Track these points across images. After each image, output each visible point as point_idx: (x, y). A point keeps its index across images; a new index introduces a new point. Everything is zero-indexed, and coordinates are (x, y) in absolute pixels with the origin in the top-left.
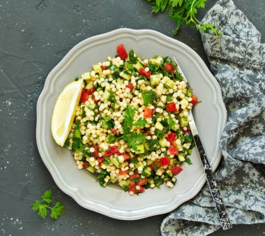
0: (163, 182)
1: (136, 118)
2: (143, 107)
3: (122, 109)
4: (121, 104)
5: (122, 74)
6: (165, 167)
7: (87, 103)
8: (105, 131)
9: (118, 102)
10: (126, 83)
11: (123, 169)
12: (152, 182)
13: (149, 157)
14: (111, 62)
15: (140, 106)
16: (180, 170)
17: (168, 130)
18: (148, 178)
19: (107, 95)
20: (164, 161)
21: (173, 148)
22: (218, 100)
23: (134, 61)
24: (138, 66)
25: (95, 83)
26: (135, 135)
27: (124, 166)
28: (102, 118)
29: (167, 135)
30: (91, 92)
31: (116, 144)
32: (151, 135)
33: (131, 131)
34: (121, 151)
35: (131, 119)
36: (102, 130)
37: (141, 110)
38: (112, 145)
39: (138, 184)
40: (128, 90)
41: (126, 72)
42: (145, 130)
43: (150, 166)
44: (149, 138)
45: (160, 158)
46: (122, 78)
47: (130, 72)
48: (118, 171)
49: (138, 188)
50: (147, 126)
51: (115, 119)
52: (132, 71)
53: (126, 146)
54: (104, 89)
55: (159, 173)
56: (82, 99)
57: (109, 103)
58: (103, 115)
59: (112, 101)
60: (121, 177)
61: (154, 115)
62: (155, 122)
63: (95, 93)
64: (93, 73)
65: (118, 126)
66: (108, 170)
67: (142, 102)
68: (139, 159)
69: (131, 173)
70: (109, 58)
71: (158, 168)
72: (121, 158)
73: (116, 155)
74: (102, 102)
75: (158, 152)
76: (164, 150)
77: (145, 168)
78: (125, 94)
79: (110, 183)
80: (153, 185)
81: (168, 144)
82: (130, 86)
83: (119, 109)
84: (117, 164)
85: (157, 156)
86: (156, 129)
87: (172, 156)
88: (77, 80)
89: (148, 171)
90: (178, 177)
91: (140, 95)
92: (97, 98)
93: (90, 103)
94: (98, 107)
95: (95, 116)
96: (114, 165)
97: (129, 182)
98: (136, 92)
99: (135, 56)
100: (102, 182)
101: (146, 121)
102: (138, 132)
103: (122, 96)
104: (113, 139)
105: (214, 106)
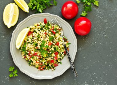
0: (50, 68)
1: (45, 45)
2: (49, 41)
3: (41, 41)
4: (41, 39)
5: (44, 29)
6: (52, 63)
7: (30, 36)
8: (34, 47)
9: (40, 38)
10: (45, 32)
11: (37, 61)
12: (47, 67)
13: (47, 59)
14: (41, 24)
15: (48, 41)
17: (56, 51)
18: (46, 66)
19: (37, 35)
20: (52, 61)
21: (56, 57)
22: (75, 44)
23: (49, 25)
24: (50, 27)
25: (34, 30)
26: (44, 51)
27: (38, 60)
28: (34, 42)
29: (55, 52)
30: (32, 33)
31: (37, 52)
32: (49, 52)
33: (43, 49)
34: (38, 55)
35: (44, 45)
36: (33, 46)
37: (48, 42)
38: (35, 52)
39: (42, 67)
40: (45, 35)
41: (45, 28)
42: (48, 50)
43: (47, 62)
44: (48, 52)
45: (51, 60)
46: (43, 30)
47: (47, 29)
48: (36, 62)
49: (42, 68)
50: (49, 48)
51: (38, 44)
52: (47, 28)
53: (40, 53)
54: (36, 33)
55: (50, 65)
56: (28, 35)
57: (37, 38)
58: (34, 41)
59: (38, 37)
60: (36, 64)
61: (52, 45)
62: (52, 47)
63: (33, 33)
64: (34, 26)
65: (39, 46)
66: (32, 61)
67: (48, 40)
68: (44, 59)
69: (40, 63)
70: (41, 22)
71: (49, 63)
72: (38, 58)
73: (36, 56)
74: (35, 37)
75: (51, 58)
76: (53, 57)
77: (45, 62)
78: (43, 36)
79: (32, 65)
80: (47, 69)
81: (55, 56)
82: (46, 33)
83: (40, 41)
84: (36, 59)
85: (50, 59)
86: (52, 50)
87: (55, 60)
88: (28, 27)
89: (46, 64)
90: (56, 68)
91: (48, 37)
92: (33, 35)
93: (31, 36)
94: (33, 38)
95: (31, 41)
96: (35, 59)
97: (39, 66)
98: (47, 36)
99: (50, 23)
100: (30, 64)
101: (49, 47)
102: (45, 50)
103: (42, 36)
104: (36, 50)
105: (73, 46)
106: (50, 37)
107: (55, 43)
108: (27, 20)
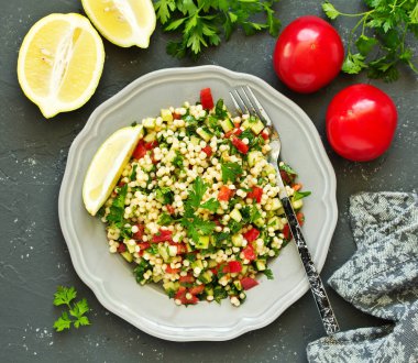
0: (226, 295)
1: (206, 197)
2: (220, 184)
3: (189, 180)
4: (189, 172)
5: (199, 130)
6: (234, 275)
7: (141, 161)
8: (159, 206)
9: (186, 169)
10: (203, 144)
11: (173, 266)
12: (210, 292)
13: (213, 256)
14: (188, 110)
15: (215, 181)
16: (254, 284)
17: (248, 224)
18: (206, 285)
19: (172, 155)
20: (234, 266)
21: (250, 250)
22: (328, 196)
23: (221, 115)
24: (225, 124)
25: (159, 135)
26: (199, 221)
27: (175, 261)
28: (158, 187)
29: (245, 230)
30: (150, 147)
31: (171, 228)
32: (223, 226)
33: (196, 214)
34: (176, 239)
35: (199, 198)
36: (154, 203)
37: (215, 186)
38: (164, 228)
39: (191, 292)
40: (204, 155)
41: (206, 130)
42: (216, 218)
43: (213, 269)
44: (219, 229)
45: (229, 260)
46: (198, 136)
47: (212, 130)
48: (165, 267)
49: (189, 296)
50: (220, 212)
51: (177, 192)
52: (215, 128)
53: (184, 233)
54: (169, 146)
55: (224, 281)
56: (136, 154)
57: (173, 168)
58: (160, 183)
59: (177, 167)
60: (168, 276)
61: (232, 198)
62: (232, 208)
63: (156, 150)
64: (159, 121)
65: (178, 203)
66: (151, 263)
67: (219, 177)
68: (198, 256)
69: (184, 274)
70: (187, 104)
71: (222, 275)
72: (174, 250)
73: (166, 244)
74: (163, 165)
75: (228, 252)
76: (236, 250)
77: (205, 270)
78: (198, 160)
79: (151, 282)
80: (210, 298)
81: (244, 243)
82: (207, 150)
83: (184, 180)
84: (166, 257)
85: (225, 258)
86: (231, 219)
87: (246, 262)
88: (134, 125)
89: (209, 276)
90: (250, 293)
91: (219, 166)
92: (157, 158)
93: (145, 162)
94: (155, 170)
95: (148, 182)
96: (161, 257)
97: (178, 285)
98: (214, 161)
99: (224, 108)
100: (139, 277)
101: (219, 205)
102: (205, 217)
103: (193, 162)
104: (167, 220)
105: (322, 203)
106: (225, 164)
107: (244, 189)
108: (129, 93)
